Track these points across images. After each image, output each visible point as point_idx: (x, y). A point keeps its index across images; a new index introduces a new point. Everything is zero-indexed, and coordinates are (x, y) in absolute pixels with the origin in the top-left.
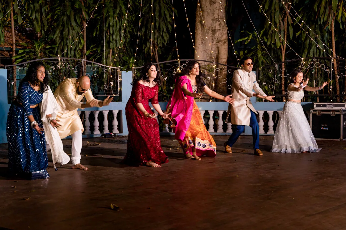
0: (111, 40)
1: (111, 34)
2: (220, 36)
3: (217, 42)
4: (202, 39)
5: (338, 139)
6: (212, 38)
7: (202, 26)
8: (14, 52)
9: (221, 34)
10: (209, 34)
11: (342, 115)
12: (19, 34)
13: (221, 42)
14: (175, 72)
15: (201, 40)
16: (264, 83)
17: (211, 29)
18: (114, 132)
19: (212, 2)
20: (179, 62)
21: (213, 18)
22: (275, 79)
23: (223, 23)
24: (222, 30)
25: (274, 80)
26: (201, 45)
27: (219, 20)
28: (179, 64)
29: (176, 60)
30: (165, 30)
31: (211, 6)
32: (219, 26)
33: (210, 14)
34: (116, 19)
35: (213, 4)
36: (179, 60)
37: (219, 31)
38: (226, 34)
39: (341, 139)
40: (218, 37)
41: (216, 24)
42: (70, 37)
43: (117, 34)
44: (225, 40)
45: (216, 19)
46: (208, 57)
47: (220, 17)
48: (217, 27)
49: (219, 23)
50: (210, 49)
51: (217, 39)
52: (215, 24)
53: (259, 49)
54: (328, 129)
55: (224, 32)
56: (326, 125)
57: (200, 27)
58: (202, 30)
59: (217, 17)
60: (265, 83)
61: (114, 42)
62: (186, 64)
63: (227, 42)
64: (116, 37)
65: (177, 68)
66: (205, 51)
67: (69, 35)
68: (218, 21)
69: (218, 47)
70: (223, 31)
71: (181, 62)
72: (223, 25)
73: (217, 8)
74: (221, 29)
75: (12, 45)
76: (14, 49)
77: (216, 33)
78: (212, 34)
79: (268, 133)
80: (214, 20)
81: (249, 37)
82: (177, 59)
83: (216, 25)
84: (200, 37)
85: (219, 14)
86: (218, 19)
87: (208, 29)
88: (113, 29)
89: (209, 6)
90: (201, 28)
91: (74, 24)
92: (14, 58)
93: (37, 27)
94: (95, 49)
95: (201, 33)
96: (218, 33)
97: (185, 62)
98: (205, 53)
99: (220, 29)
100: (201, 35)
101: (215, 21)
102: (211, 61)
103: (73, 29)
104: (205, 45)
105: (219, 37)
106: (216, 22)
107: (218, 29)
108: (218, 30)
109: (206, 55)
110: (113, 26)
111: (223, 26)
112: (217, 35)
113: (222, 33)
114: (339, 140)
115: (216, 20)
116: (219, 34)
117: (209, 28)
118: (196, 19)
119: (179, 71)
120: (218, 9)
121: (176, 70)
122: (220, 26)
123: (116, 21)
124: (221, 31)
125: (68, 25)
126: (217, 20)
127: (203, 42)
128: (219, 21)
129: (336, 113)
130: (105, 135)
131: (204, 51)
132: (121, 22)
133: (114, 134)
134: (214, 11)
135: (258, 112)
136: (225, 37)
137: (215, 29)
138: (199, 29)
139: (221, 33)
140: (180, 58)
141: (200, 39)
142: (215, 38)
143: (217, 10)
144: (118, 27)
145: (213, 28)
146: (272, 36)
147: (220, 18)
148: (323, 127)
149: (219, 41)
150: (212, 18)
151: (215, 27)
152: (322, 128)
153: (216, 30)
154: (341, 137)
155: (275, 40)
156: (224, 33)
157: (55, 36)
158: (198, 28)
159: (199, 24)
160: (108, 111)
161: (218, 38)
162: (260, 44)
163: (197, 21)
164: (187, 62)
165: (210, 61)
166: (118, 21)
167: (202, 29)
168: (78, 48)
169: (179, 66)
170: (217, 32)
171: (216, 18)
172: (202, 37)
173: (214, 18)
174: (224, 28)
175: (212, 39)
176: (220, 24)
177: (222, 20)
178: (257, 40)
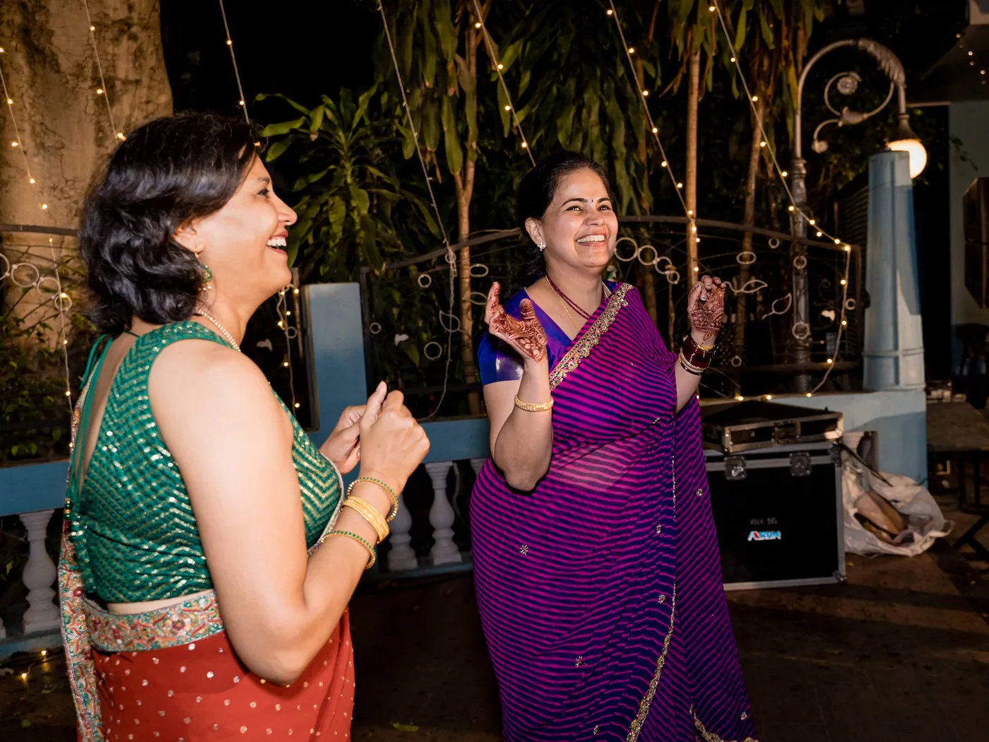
4: (38, 128)
5: (830, 575)
6: (98, 123)
7: (37, 58)
9: (144, 107)
10: (83, 99)
11: (838, 471)
15: (34, 134)
16: (401, 333)
17: (88, 72)
21: (97, 15)
22: (451, 316)
23: (152, 53)
24: (150, 88)
25: (446, 319)
26: (36, 160)
27: (134, 29)
32: (134, 63)
37: (131, 88)
39: (840, 577)
41: (116, 50)
45: (114, 23)
47: (135, 15)
48: (124, 69)
49: (134, 46)
52: (110, 49)
53: (349, 180)
54: (779, 538)
55: (157, 98)
56: (771, 521)
58: (38, 80)
59: (122, 14)
60: (404, 337)
66: (62, 190)
68: (125, 37)
70: (155, 92)
72: (151, 61)
74: (145, 81)
77: (119, 100)
78: (98, 103)
80: (107, 26)
81: (308, 121)
83: (114, 55)
84: (26, 116)
86: (129, 26)
87: (74, 70)
90: (26, 70)
95: (31, 93)
96: (126, 100)
98: (59, 199)
99: (138, 77)
101: (109, 35)
104: (60, 158)
105: (133, 120)
106: (116, 40)
107: (131, 77)
108: (126, 82)
109: (65, 212)
111: (152, 68)
112: (125, 108)
113: (148, 102)
114: (832, 580)
115: (116, 30)
116: (132, 108)
117: (80, 67)
122: (137, 64)
124: (143, 92)
126: (122, 32)
127: (49, 143)
128: (133, 37)
129: (816, 460)
131: (54, 188)
137: (111, 74)
138: (17, 70)
139: (144, 100)
141: (27, 126)
142: (114, 127)
145: (101, 72)
146: (425, 119)
147: (136, 21)
148: (760, 529)
150: (93, 13)
151: (114, 66)
152: (751, 536)
153: (118, 83)
155: (442, 135)
156: (158, 105)
159: (14, 44)
162: (351, 157)
167: (35, 75)
170: (125, 92)
171: (117, 18)
172: (38, 118)
173: (106, 15)
174: (154, 78)
175: (100, 129)
176: (138, 55)
177: (142, 36)
178: (341, 136)
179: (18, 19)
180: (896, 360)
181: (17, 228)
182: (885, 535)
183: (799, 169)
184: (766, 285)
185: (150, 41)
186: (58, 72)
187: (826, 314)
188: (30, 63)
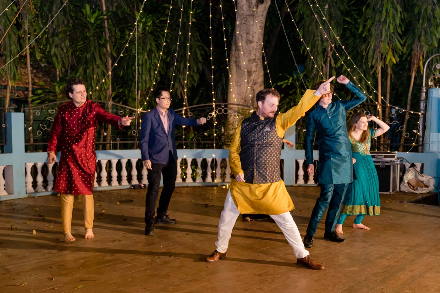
0: (140, 81)
1: (141, 74)
2: (256, 78)
3: (253, 85)
6: (248, 80)
7: (238, 67)
8: (30, 93)
10: (245, 76)
11: (392, 167)
12: (34, 71)
13: (256, 85)
14: (209, 117)
15: (236, 82)
18: (143, 183)
19: (249, 42)
20: (214, 106)
26: (236, 88)
27: (256, 60)
28: (214, 108)
29: (210, 104)
30: (195, 70)
31: (247, 45)
33: (247, 54)
34: (146, 57)
35: (250, 44)
36: (214, 104)
37: (255, 72)
38: (262, 75)
39: (390, 193)
40: (254, 79)
42: (95, 76)
43: (147, 74)
44: (261, 82)
45: (252, 60)
46: (243, 100)
47: (257, 58)
48: (254, 69)
49: (256, 63)
50: (245, 92)
51: (252, 81)
52: (251, 65)
53: (298, 93)
57: (234, 67)
59: (254, 58)
61: (144, 83)
62: (222, 108)
63: (263, 85)
64: (146, 77)
65: (212, 112)
67: (93, 74)
69: (254, 90)
70: (260, 73)
71: (216, 105)
72: (259, 66)
73: (254, 48)
74: (258, 70)
75: (28, 84)
76: (30, 89)
77: (252, 75)
78: (248, 76)
79: (309, 183)
80: (251, 61)
81: (289, 80)
82: (212, 102)
85: (256, 54)
88: (142, 68)
89: (246, 45)
90: (235, 69)
91: (98, 62)
92: (30, 100)
93: (56, 64)
94: (121, 90)
97: (220, 106)
98: (239, 96)
100: (236, 76)
101: (251, 62)
102: (246, 104)
103: (98, 67)
104: (240, 87)
106: (253, 63)
107: (255, 70)
108: (254, 71)
109: (240, 98)
110: (142, 65)
112: (253, 77)
113: (258, 75)
114: (388, 193)
115: (252, 61)
116: (255, 76)
118: (231, 59)
119: (213, 116)
120: (256, 49)
121: (211, 115)
122: (256, 67)
123: (146, 59)
124: (257, 73)
125: (92, 62)
126: (254, 61)
127: (238, 84)
128: (256, 62)
129: (386, 164)
130: (133, 186)
131: (239, 94)
132: (151, 61)
133: (144, 184)
134: (251, 51)
135: (298, 160)
136: (261, 79)
137: (251, 70)
138: (234, 69)
140: (215, 102)
141: (234, 81)
142: (251, 81)
143: (254, 50)
144: (148, 66)
145: (249, 70)
146: (314, 80)
149: (255, 84)
150: (248, 58)
151: (252, 68)
153: (252, 72)
154: (391, 190)
156: (260, 75)
157: (78, 75)
158: (232, 69)
159: (234, 64)
160: (137, 160)
161: (254, 81)
163: (232, 61)
164: (223, 106)
165: (244, 104)
166: (147, 59)
167: (237, 70)
168: (103, 89)
169: (214, 111)
170: (253, 73)
172: (237, 79)
173: (251, 58)
174: (260, 70)
176: (257, 65)
177: (258, 61)
178: (297, 83)
179: (235, 59)
180: (429, 144)
181: (230, 104)
182: (412, 187)
183: (423, 90)
184: (398, 122)
185: (259, 63)
186: (241, 70)
187: (414, 131)
188: (236, 68)
